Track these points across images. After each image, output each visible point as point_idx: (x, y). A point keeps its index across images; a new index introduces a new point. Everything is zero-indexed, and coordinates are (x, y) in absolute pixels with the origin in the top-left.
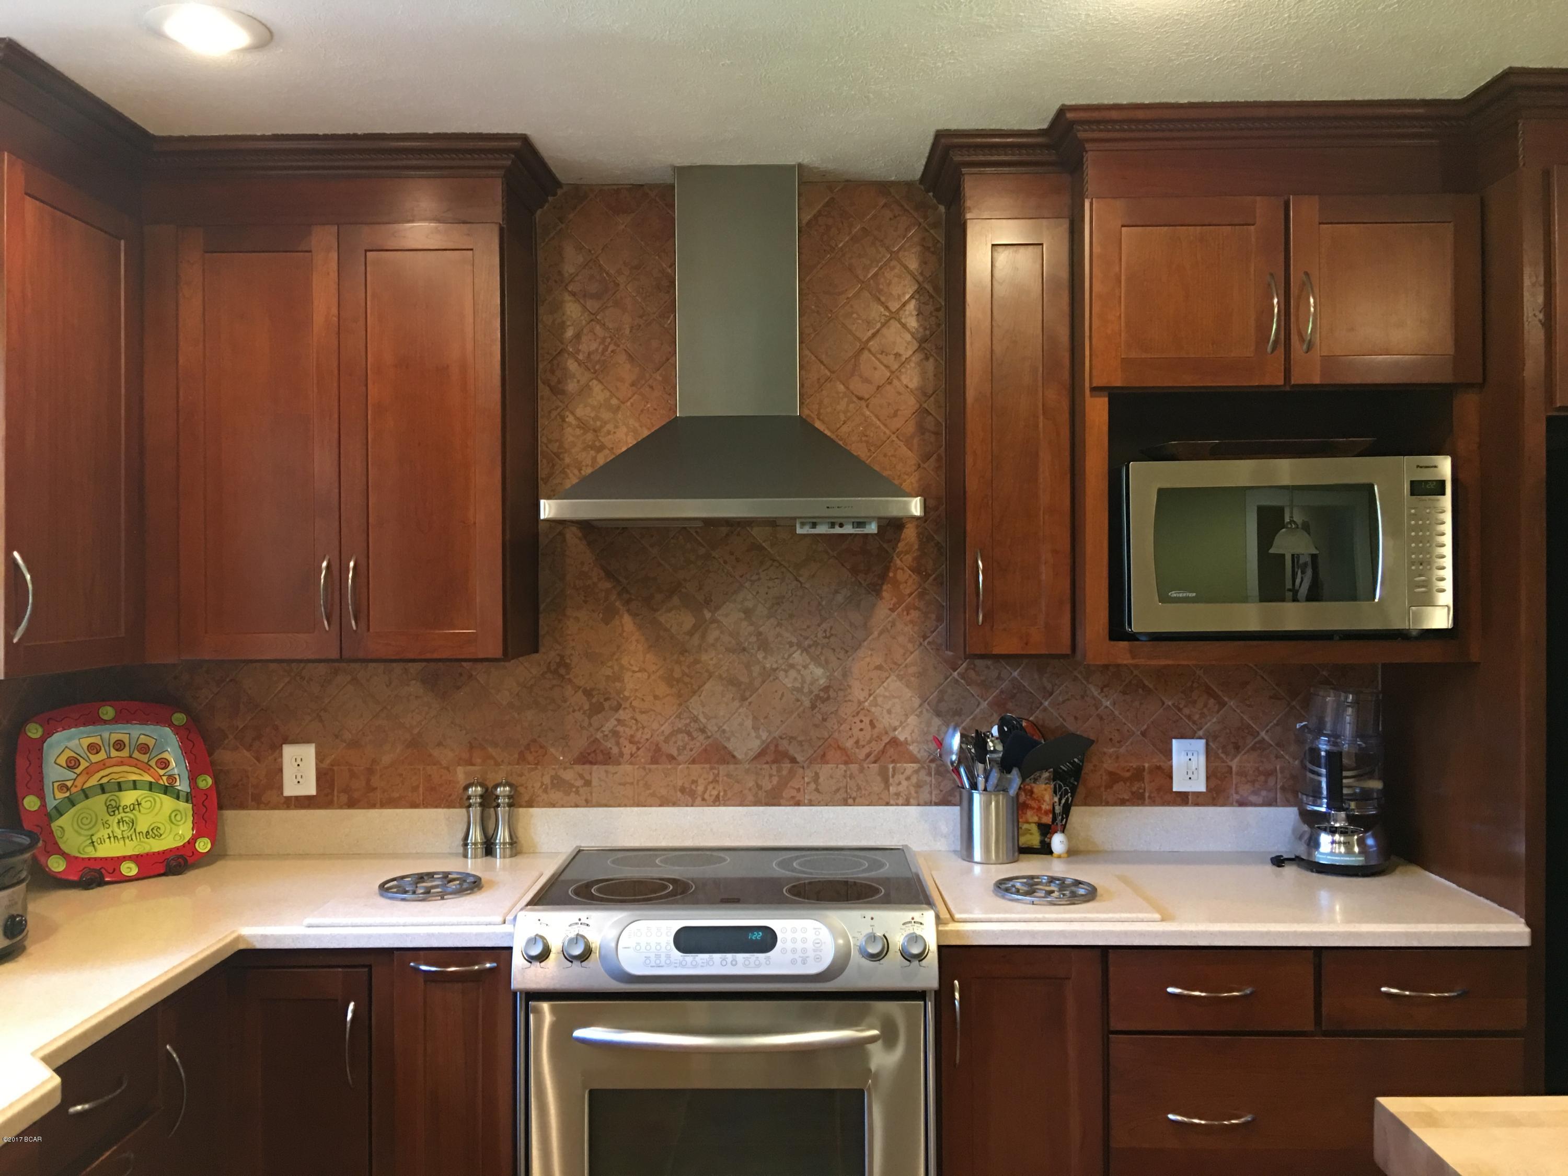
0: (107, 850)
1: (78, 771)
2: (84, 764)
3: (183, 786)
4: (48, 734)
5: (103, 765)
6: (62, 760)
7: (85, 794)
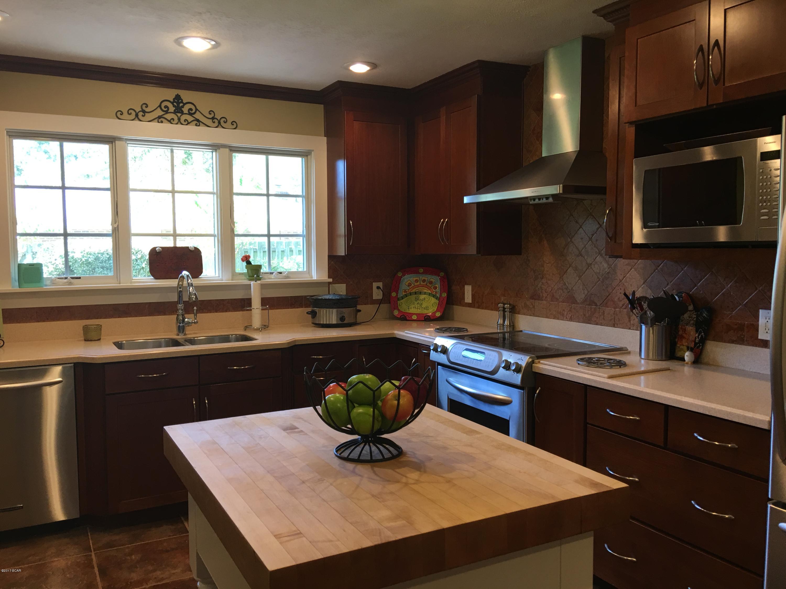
0: (412, 311)
1: (410, 287)
2: (413, 285)
3: (438, 295)
4: (404, 275)
5: (418, 286)
6: (407, 284)
7: (411, 294)
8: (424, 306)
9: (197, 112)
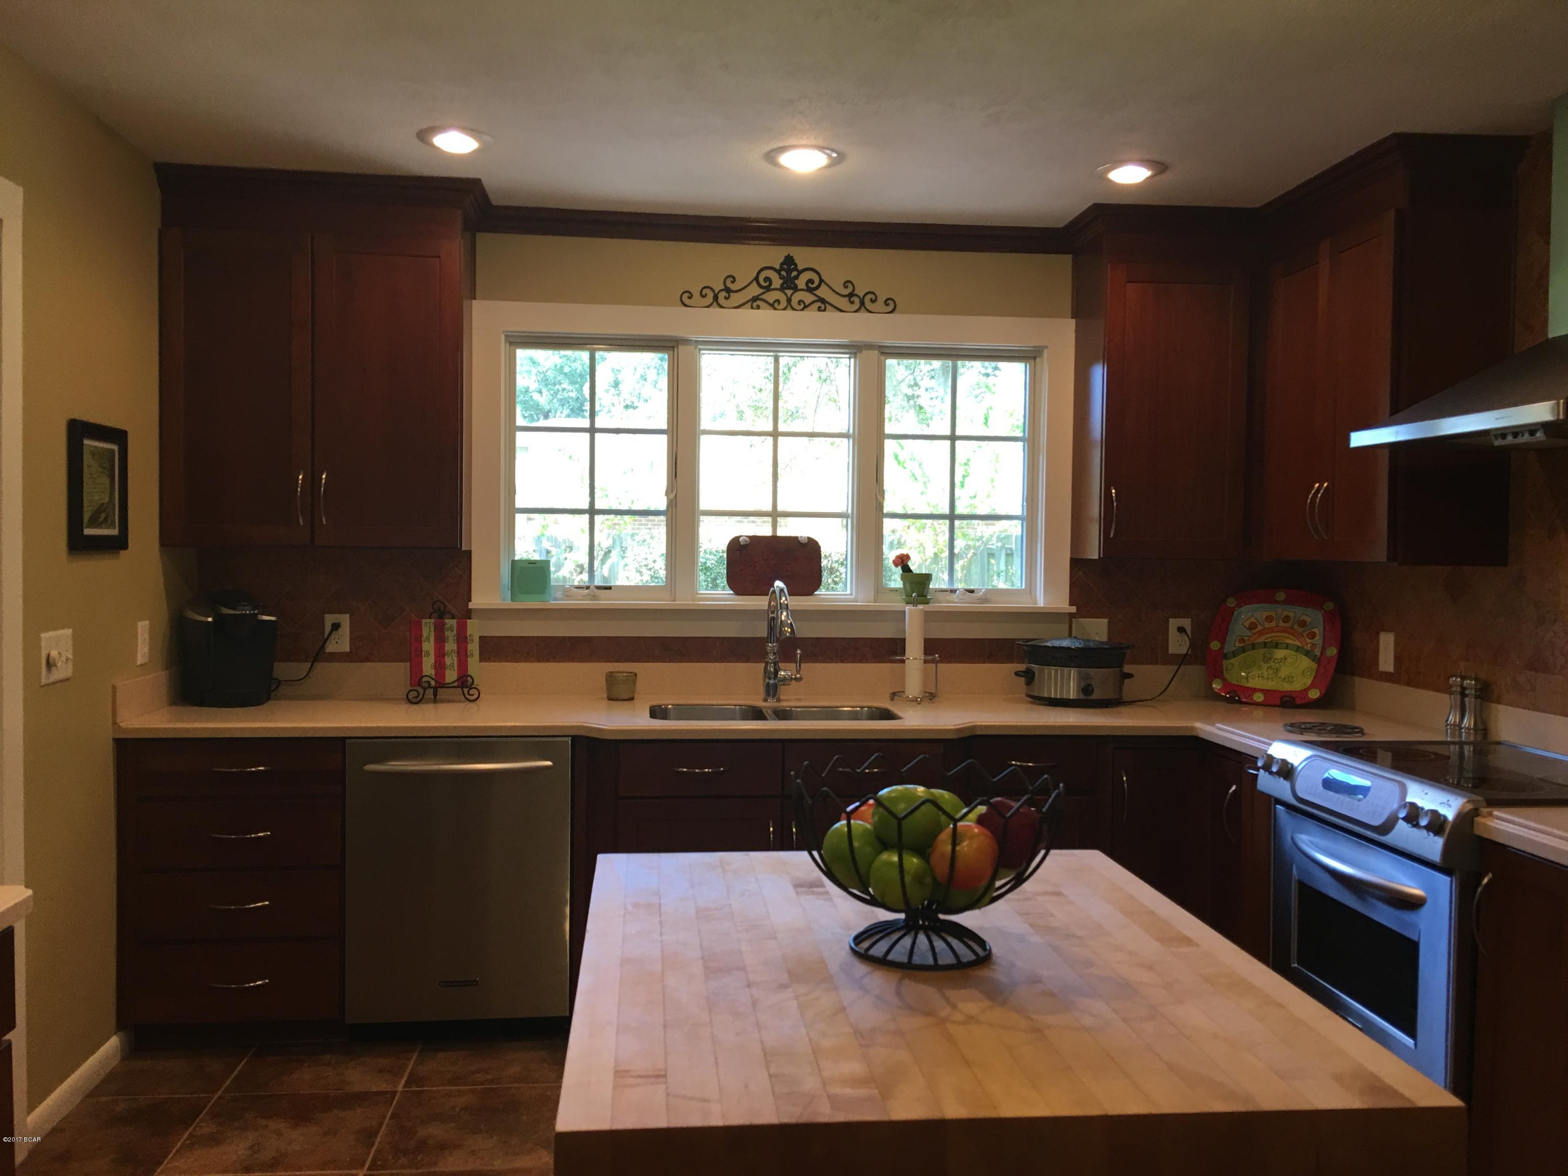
1: (1254, 631)
3: (1317, 652)
7: (1254, 647)
8: (1284, 672)
9: (823, 284)
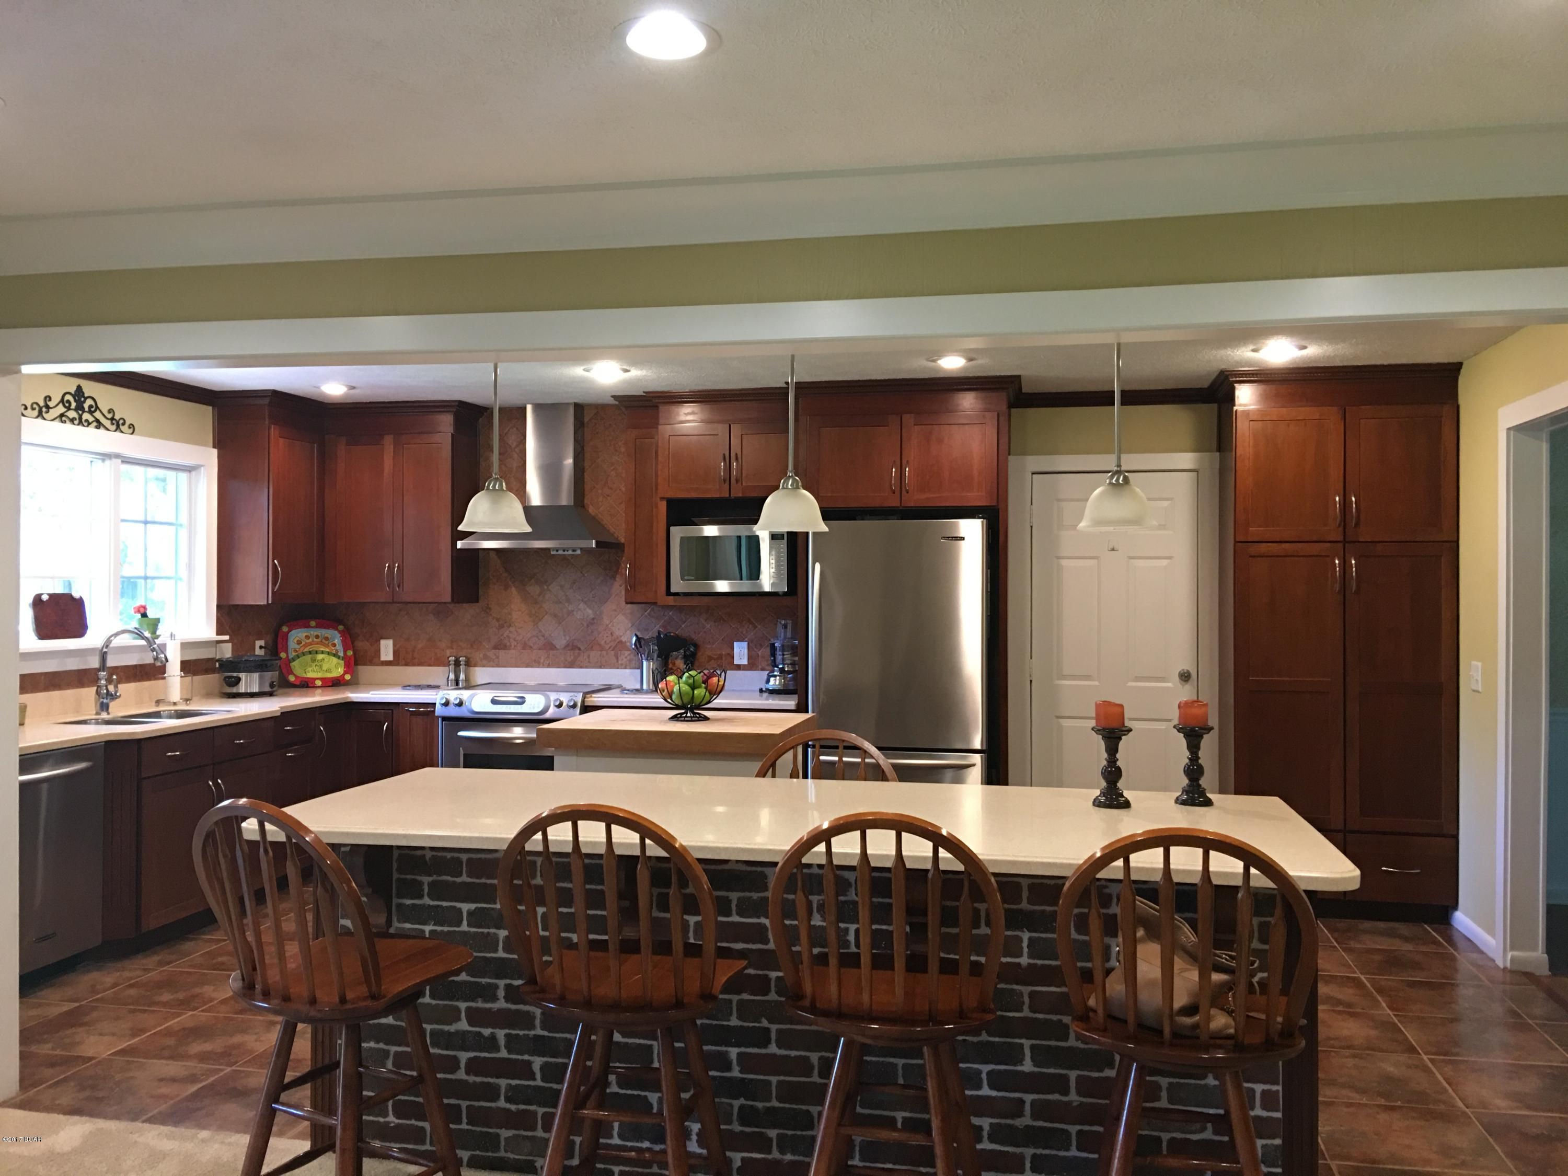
0: (310, 675)
1: (301, 645)
2: (303, 643)
3: (341, 654)
4: (290, 631)
5: (310, 644)
6: (295, 641)
7: (304, 654)
8: (325, 668)
9: (98, 411)
